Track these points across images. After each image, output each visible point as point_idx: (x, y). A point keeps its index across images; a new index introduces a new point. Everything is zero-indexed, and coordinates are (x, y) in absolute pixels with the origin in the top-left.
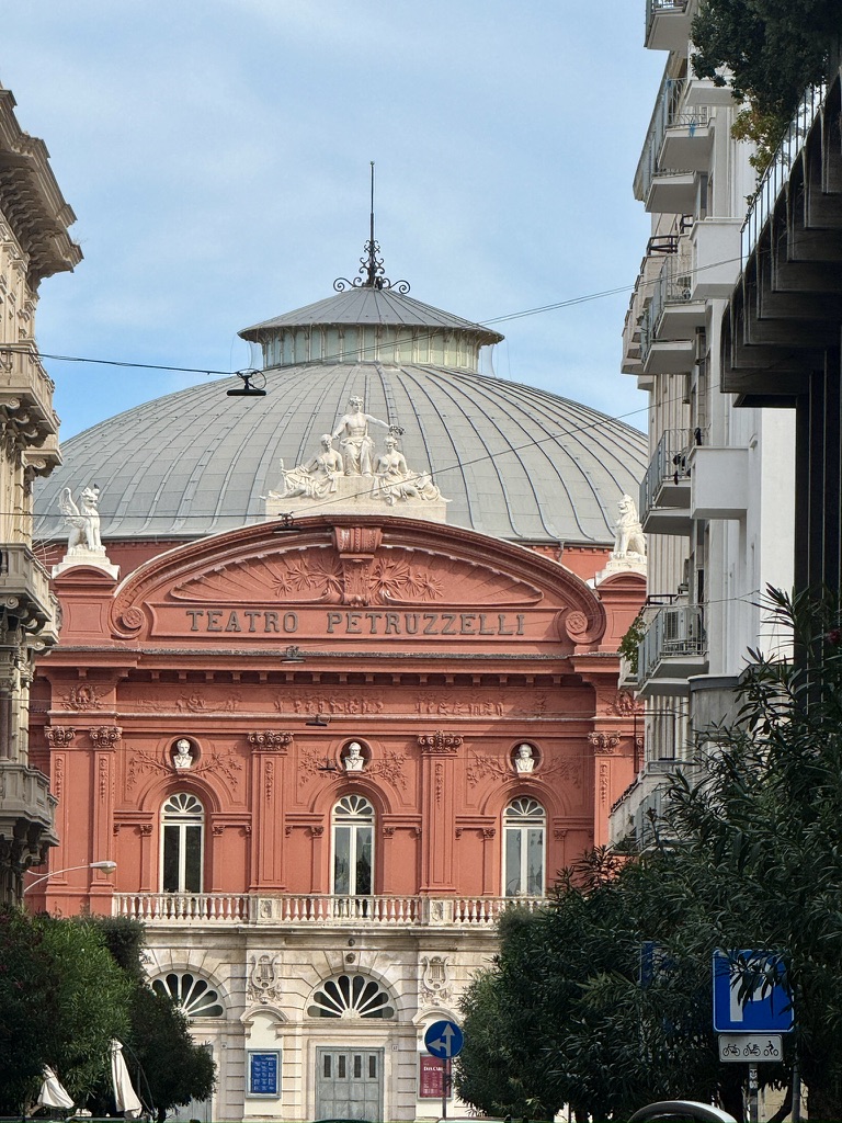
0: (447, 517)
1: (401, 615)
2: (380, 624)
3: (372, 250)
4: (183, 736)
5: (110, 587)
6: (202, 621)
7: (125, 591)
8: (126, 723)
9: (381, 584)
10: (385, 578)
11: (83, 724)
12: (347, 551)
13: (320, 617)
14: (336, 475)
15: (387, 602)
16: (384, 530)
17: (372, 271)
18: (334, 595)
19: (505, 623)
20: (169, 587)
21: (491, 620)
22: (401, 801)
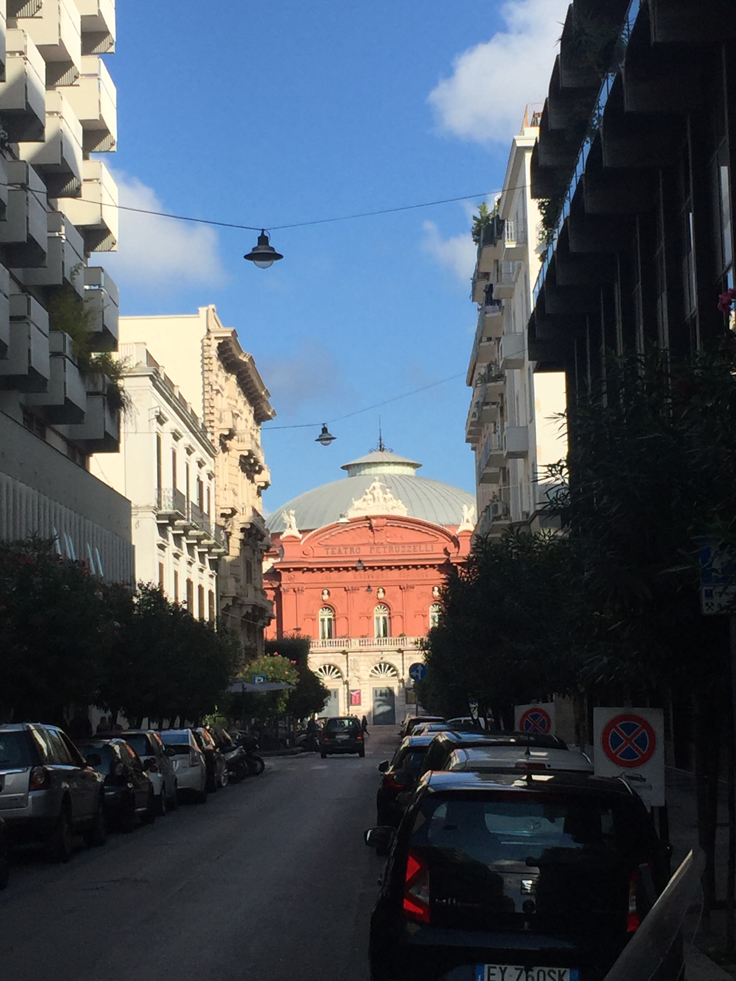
0: (408, 515)
1: (394, 546)
2: (387, 550)
3: (380, 439)
4: (326, 589)
5: (300, 541)
6: (330, 551)
7: (305, 542)
8: (306, 585)
9: (387, 537)
10: (388, 535)
11: (293, 586)
12: (375, 527)
13: (368, 548)
14: (370, 502)
15: (388, 542)
16: (387, 519)
17: (381, 446)
18: (371, 541)
19: (428, 547)
20: (318, 541)
21: (423, 547)
22: (396, 607)
